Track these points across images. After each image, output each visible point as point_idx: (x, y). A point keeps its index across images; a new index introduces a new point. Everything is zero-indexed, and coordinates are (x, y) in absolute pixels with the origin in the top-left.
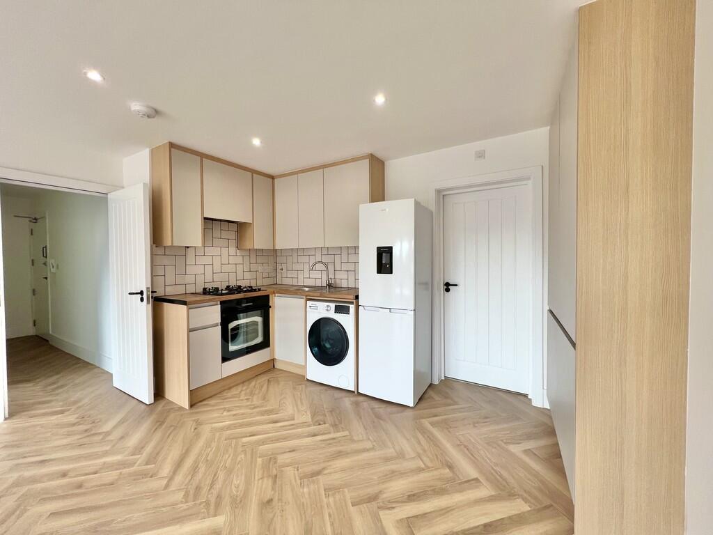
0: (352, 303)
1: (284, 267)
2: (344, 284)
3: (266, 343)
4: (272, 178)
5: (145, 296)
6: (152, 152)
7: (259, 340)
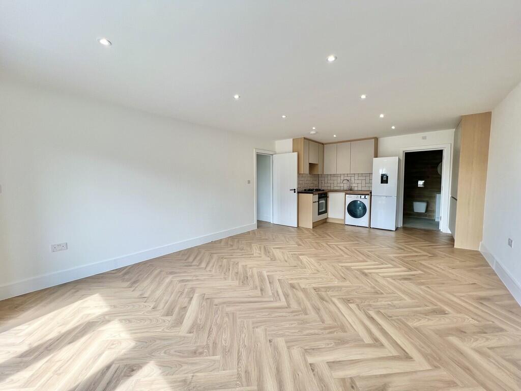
0: (369, 195)
1: (323, 182)
2: (356, 189)
3: (326, 212)
4: (323, 144)
5: (296, 191)
6: (293, 140)
7: (324, 210)
